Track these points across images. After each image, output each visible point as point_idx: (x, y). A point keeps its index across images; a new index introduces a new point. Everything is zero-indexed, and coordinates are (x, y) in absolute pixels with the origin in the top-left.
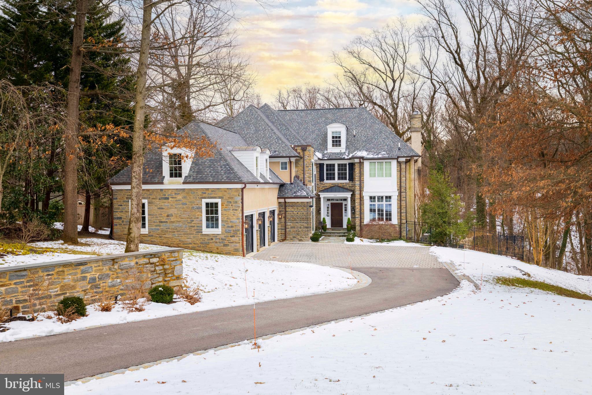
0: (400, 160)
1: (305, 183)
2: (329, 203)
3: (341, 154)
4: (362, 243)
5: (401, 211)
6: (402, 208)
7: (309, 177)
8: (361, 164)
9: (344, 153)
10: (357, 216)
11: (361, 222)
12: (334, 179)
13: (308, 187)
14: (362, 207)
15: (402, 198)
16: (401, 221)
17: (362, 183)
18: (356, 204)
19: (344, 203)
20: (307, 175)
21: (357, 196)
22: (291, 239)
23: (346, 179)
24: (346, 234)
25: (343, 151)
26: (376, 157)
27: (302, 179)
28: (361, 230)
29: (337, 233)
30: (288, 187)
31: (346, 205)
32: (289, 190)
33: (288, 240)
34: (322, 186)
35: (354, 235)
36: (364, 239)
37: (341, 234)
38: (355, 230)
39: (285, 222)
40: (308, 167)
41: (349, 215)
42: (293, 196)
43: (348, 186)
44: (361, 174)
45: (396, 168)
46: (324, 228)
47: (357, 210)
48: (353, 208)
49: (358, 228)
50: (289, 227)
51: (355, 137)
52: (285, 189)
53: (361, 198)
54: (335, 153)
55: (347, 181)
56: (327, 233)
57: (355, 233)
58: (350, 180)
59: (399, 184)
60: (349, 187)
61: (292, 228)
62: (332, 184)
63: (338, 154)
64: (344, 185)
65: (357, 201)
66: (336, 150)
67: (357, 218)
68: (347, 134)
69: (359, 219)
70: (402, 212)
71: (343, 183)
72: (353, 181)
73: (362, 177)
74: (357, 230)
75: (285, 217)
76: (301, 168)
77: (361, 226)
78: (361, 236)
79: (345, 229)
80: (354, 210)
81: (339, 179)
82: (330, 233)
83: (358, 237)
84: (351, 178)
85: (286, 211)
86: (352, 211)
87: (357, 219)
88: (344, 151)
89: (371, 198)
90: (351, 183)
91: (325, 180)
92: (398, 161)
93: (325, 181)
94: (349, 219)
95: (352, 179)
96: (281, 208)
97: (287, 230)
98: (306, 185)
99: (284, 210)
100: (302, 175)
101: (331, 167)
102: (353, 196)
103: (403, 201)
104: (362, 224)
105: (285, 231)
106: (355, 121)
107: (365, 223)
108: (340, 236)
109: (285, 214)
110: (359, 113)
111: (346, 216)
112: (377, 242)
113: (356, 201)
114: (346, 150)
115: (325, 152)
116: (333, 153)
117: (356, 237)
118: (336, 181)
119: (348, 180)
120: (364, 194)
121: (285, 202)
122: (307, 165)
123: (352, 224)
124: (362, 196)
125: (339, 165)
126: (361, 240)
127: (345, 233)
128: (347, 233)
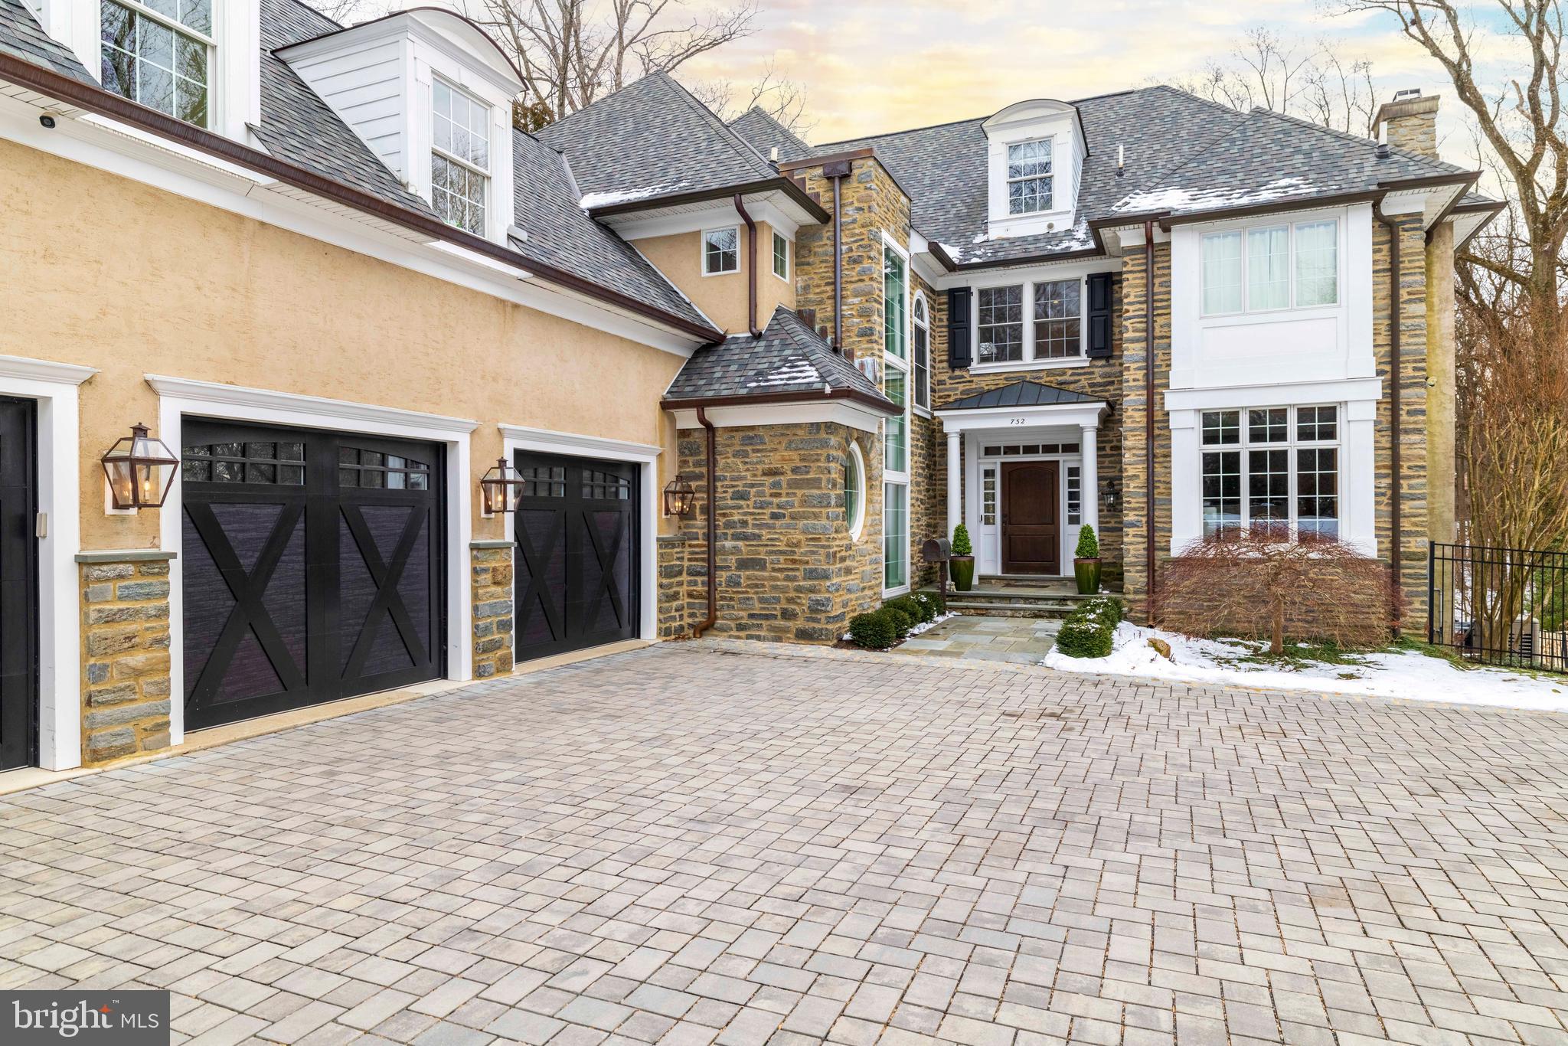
0: (1395, 205)
1: (845, 346)
2: (995, 463)
3: (1050, 237)
4: (1162, 669)
5: (1395, 487)
6: (1404, 471)
7: (865, 314)
8: (1155, 254)
9: (1069, 232)
10: (1130, 517)
11: (1151, 548)
12: (1016, 354)
13: (857, 363)
14: (1158, 469)
15: (1404, 417)
16: (1395, 543)
17: (1159, 352)
18: (1127, 457)
19: (1065, 461)
20: (852, 304)
21: (1133, 417)
22: (741, 627)
23: (1074, 350)
24: (1072, 606)
25: (1063, 224)
26: (1245, 201)
27: (829, 325)
28: (1153, 585)
29: (1026, 599)
30: (735, 353)
31: (1074, 472)
32: (733, 368)
33: (722, 630)
34: (961, 387)
35: (1114, 616)
36: (1176, 642)
37: (1042, 606)
38: (1119, 589)
39: (711, 536)
40: (857, 261)
41: (1090, 514)
42: (744, 392)
43: (1084, 381)
44: (1157, 305)
45: (1369, 256)
46: (962, 572)
47: (1133, 487)
48: (1111, 485)
49: (1135, 578)
50: (732, 560)
51: (1120, 175)
52: (717, 363)
53: (1156, 426)
54: (1024, 239)
55: (1082, 360)
56: (975, 597)
57: (1117, 603)
58: (1094, 353)
59: (1384, 339)
60: (1092, 385)
61: (743, 564)
62: (1008, 377)
63: (1036, 239)
64: (1067, 378)
65: (1133, 442)
66: (1031, 226)
67: (1132, 525)
68: (1084, 172)
69: (1144, 531)
70: (1404, 490)
71: (1063, 372)
72: (1108, 358)
73: (1160, 321)
74: (1128, 586)
75: (709, 510)
76: (823, 270)
77: (1150, 565)
78: (1151, 619)
79: (1070, 579)
80: (1118, 495)
81: (1041, 352)
82: (990, 598)
83: (1137, 622)
84: (1099, 343)
85: (712, 479)
86: (1102, 495)
87: (1131, 531)
88: (1070, 226)
89: (1209, 418)
90: (1100, 370)
91: (974, 364)
92: (1377, 216)
93: (976, 367)
94: (1086, 532)
95: (1105, 346)
96: (691, 459)
97: (722, 576)
98: (850, 355)
99: (704, 470)
100: (829, 306)
101: (1003, 302)
102: (1110, 421)
103: (1407, 432)
104: (1160, 555)
105: (711, 583)
106: (1123, 130)
107: (1175, 553)
108: (1037, 615)
109: (711, 490)
110: (1141, 105)
111: (1074, 520)
112: (1256, 656)
113: (1126, 443)
114: (1077, 222)
115: (979, 239)
116: (1012, 241)
117: (1123, 625)
118: (1028, 361)
119: (1084, 356)
120: (1171, 401)
121: (709, 428)
122: (854, 254)
123: (1108, 557)
124: (1158, 416)
125: (1039, 289)
126: (1154, 644)
127: (1063, 600)
128: (1075, 600)
